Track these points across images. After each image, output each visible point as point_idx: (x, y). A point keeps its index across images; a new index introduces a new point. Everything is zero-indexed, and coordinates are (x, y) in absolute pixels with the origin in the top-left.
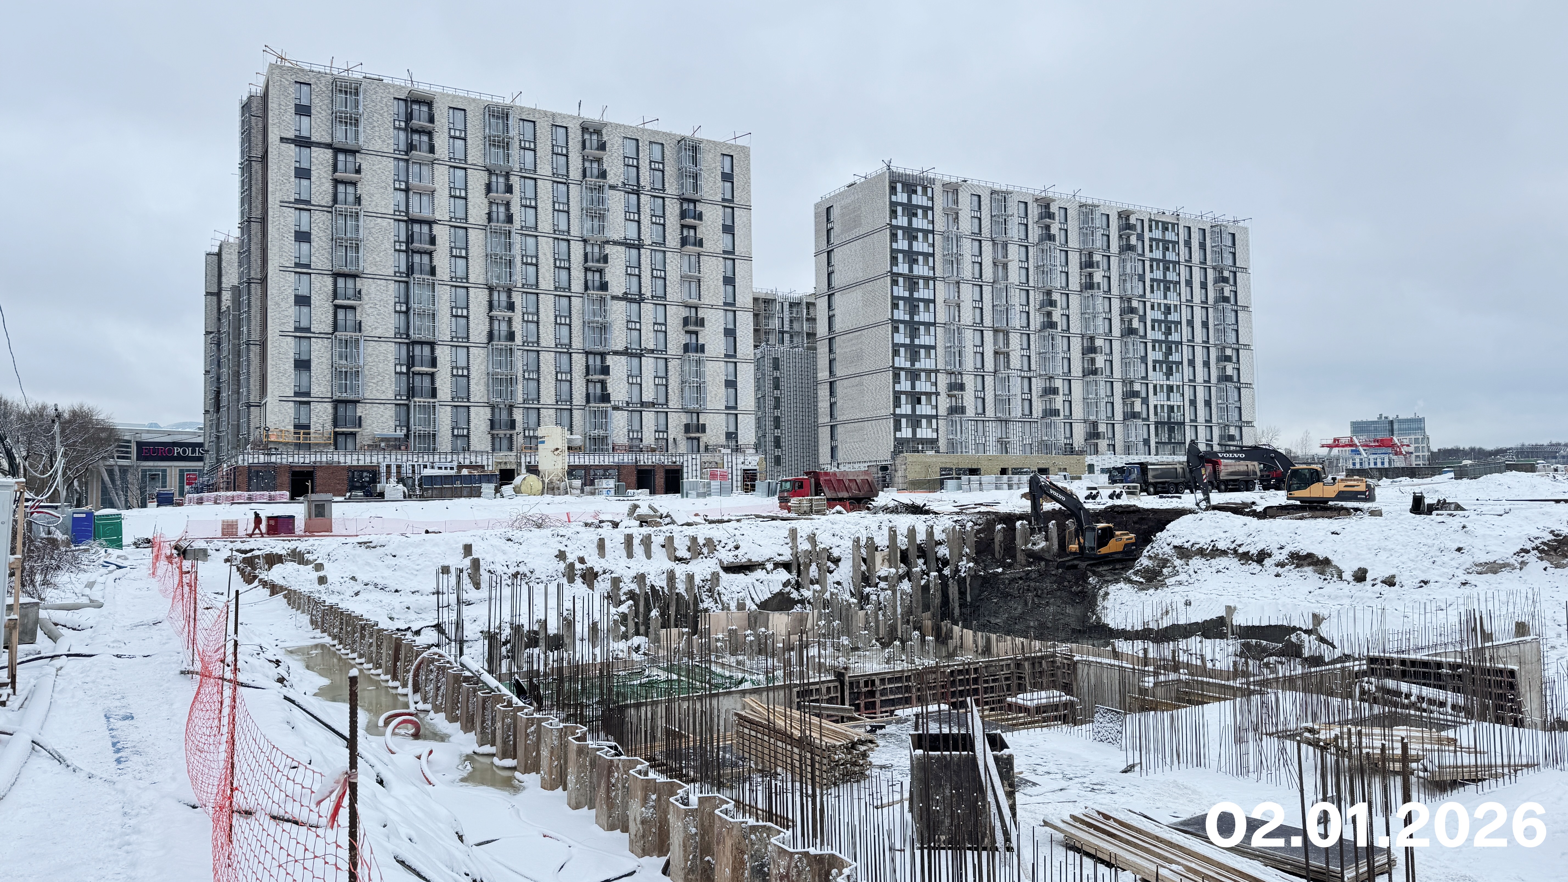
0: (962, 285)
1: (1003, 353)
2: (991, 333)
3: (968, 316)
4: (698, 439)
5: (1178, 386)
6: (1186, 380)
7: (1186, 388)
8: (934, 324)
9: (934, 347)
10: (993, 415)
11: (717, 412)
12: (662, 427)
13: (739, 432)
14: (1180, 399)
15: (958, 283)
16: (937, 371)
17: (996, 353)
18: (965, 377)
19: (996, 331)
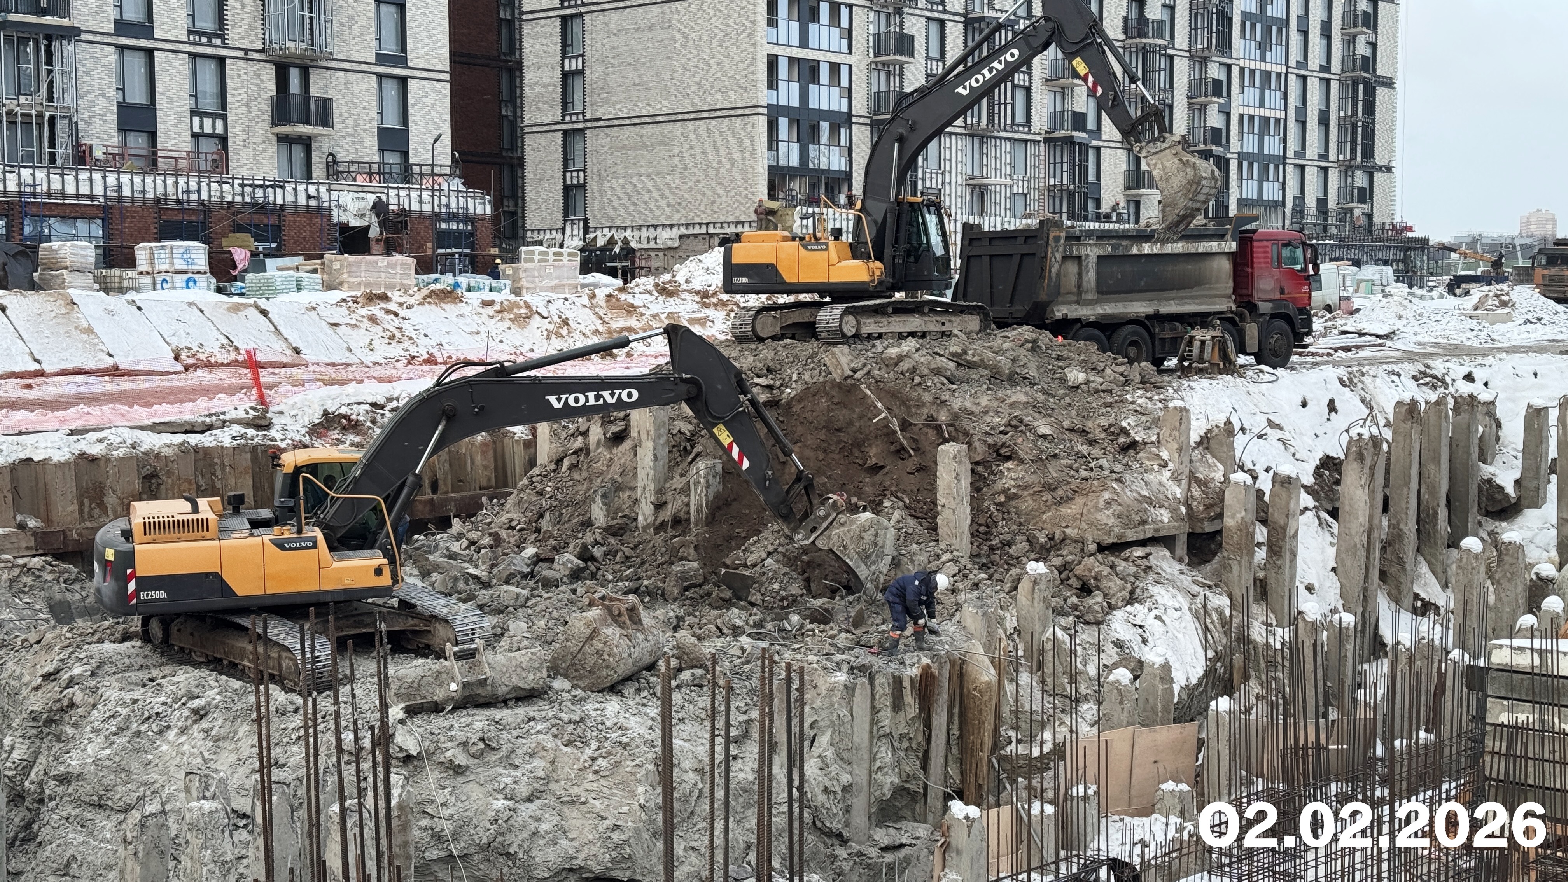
4: (307, 143)
5: (1279, 75)
6: (1292, 63)
7: (1292, 78)
11: (356, 68)
12: (209, 103)
13: (413, 129)
14: (1280, 103)
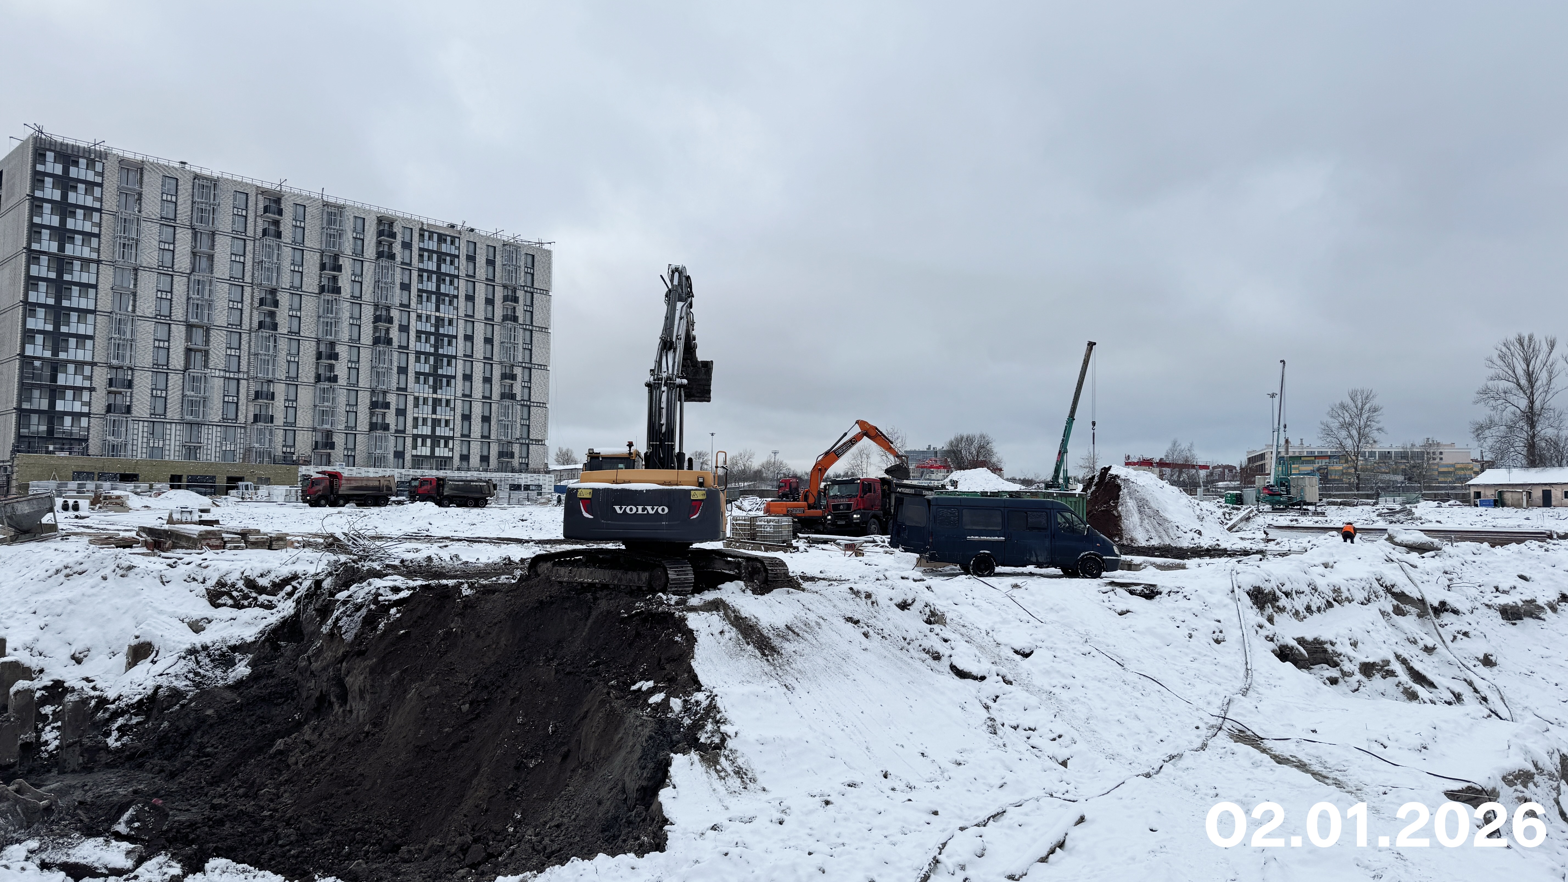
0: (140, 273)
1: (200, 351)
2: (183, 329)
3: (147, 305)
5: (448, 401)
6: (459, 394)
7: (459, 402)
8: (93, 312)
9: (91, 338)
10: (177, 417)
14: (450, 413)
15: (136, 270)
16: (93, 364)
17: (188, 351)
18: (137, 373)
19: (190, 327)
